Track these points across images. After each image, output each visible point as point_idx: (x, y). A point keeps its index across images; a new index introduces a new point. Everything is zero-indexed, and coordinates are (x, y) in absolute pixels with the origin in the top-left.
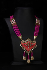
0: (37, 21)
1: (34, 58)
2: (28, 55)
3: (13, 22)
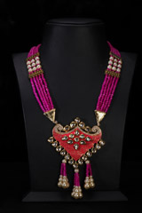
0: (110, 62)
1: (94, 182)
2: (77, 171)
3: (34, 65)
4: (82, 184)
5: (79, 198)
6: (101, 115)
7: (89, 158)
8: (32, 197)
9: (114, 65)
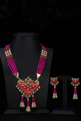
0: (42, 52)
2: (28, 100)
3: (8, 53)
4: (31, 106)
5: (29, 112)
6: (39, 75)
7: (33, 94)
8: (8, 112)
9: (44, 53)
